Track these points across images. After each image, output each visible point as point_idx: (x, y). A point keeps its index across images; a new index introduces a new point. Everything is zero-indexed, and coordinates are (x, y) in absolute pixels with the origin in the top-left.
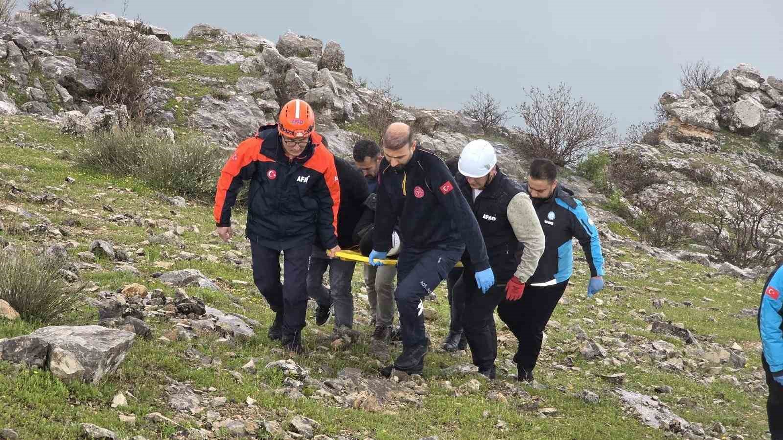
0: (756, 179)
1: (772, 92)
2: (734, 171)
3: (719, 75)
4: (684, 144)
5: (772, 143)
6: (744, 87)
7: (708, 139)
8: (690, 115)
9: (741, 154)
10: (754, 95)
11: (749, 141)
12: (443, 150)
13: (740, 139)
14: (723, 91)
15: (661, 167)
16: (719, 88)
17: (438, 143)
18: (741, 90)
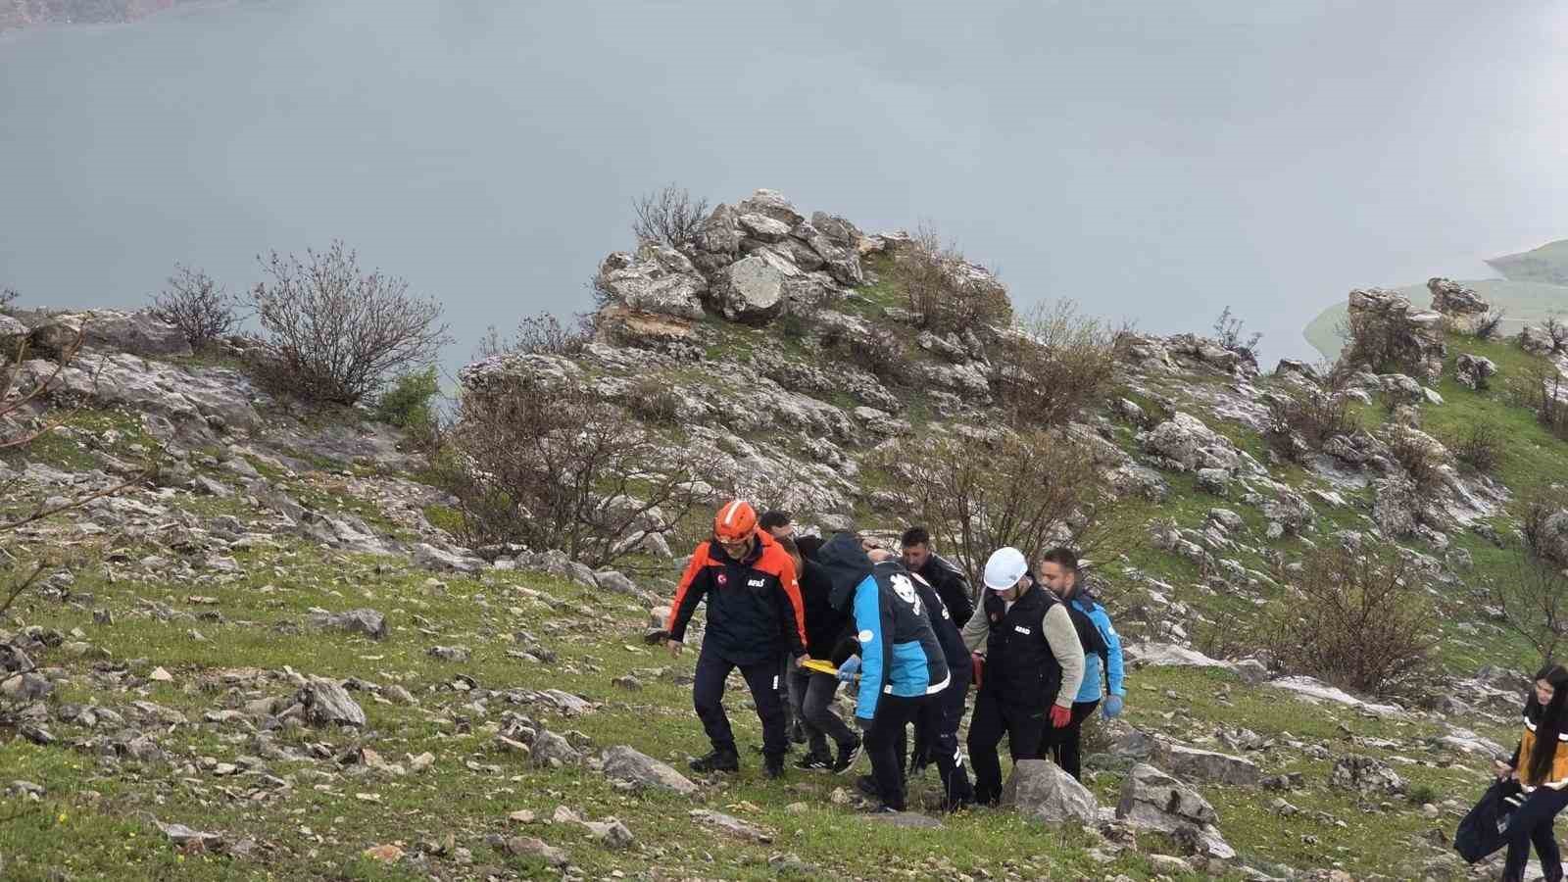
0: (767, 408)
1: (817, 240)
2: (725, 394)
3: (708, 212)
4: (632, 350)
5: (809, 338)
6: (759, 234)
7: (684, 337)
8: (645, 292)
9: (746, 362)
10: (781, 248)
11: (763, 336)
12: (83, 388)
13: (745, 333)
14: (715, 244)
15: (576, 397)
16: (706, 239)
17: (75, 376)
18: (754, 240)
